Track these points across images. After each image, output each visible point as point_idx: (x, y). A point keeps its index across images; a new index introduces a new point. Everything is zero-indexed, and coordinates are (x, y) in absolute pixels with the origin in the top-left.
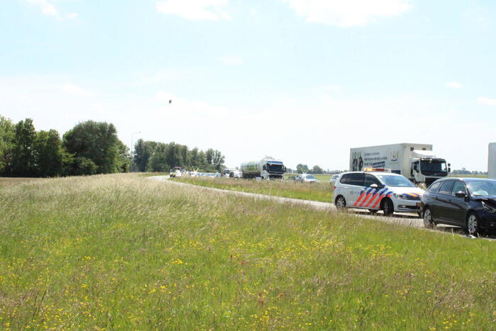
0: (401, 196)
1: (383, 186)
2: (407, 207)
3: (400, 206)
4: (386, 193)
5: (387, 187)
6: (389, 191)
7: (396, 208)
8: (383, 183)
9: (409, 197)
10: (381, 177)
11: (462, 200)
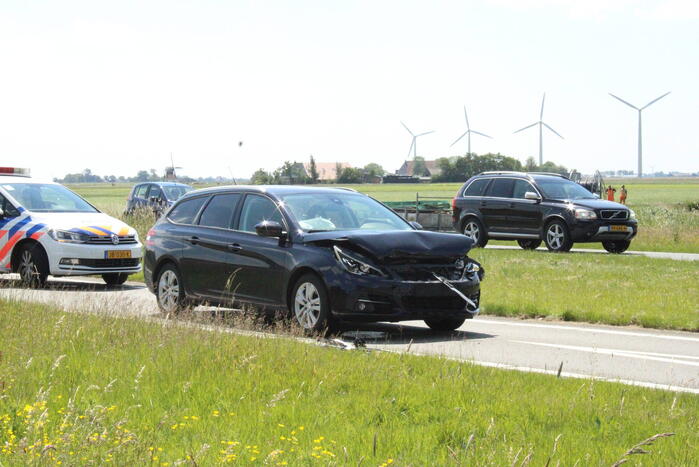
0: (66, 236)
1: (17, 212)
2: (83, 262)
3: (65, 261)
4: (25, 229)
5: (27, 213)
6: (34, 222)
7: (54, 266)
8: (17, 204)
9: (87, 238)
10: (11, 188)
11: (272, 242)
